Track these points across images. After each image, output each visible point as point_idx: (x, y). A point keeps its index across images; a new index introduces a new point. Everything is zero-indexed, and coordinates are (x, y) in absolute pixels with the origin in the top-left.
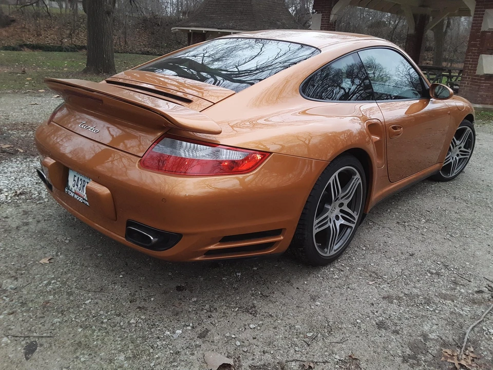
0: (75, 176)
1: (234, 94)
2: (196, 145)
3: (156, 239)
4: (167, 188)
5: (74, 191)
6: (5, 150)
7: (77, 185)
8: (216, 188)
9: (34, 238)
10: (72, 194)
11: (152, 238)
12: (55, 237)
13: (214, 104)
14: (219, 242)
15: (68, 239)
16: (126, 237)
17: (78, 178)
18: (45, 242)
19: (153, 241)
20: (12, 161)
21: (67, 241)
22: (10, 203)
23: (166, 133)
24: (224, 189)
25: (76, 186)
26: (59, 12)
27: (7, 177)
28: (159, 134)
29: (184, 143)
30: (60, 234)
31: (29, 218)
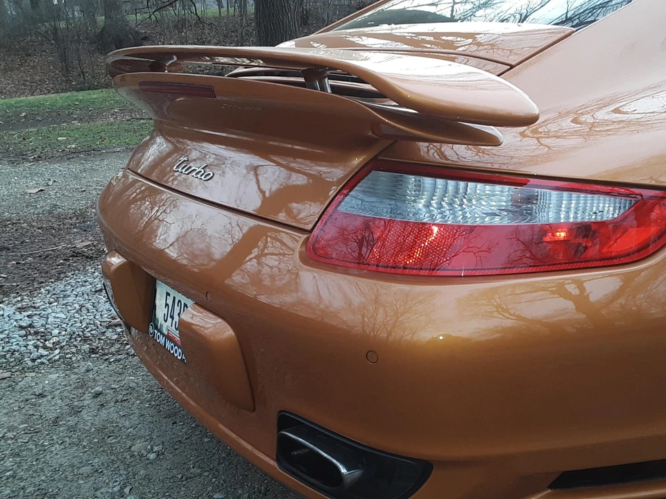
0: (168, 294)
1: (570, 34)
2: (462, 184)
3: (357, 473)
4: (380, 316)
5: (166, 333)
6: (80, 251)
7: (172, 317)
8: (519, 318)
9: (84, 447)
10: (162, 340)
11: (343, 470)
12: (129, 443)
13: (512, 67)
14: (550, 487)
15: (156, 449)
16: (278, 460)
17: (174, 298)
18: (104, 458)
19: (348, 480)
20: (85, 272)
21: (152, 456)
22: (58, 360)
23: (375, 157)
24: (539, 322)
25: (170, 320)
26: (218, 15)
27: (66, 305)
28: (357, 161)
29: (428, 181)
30: (140, 437)
31: (85, 396)
